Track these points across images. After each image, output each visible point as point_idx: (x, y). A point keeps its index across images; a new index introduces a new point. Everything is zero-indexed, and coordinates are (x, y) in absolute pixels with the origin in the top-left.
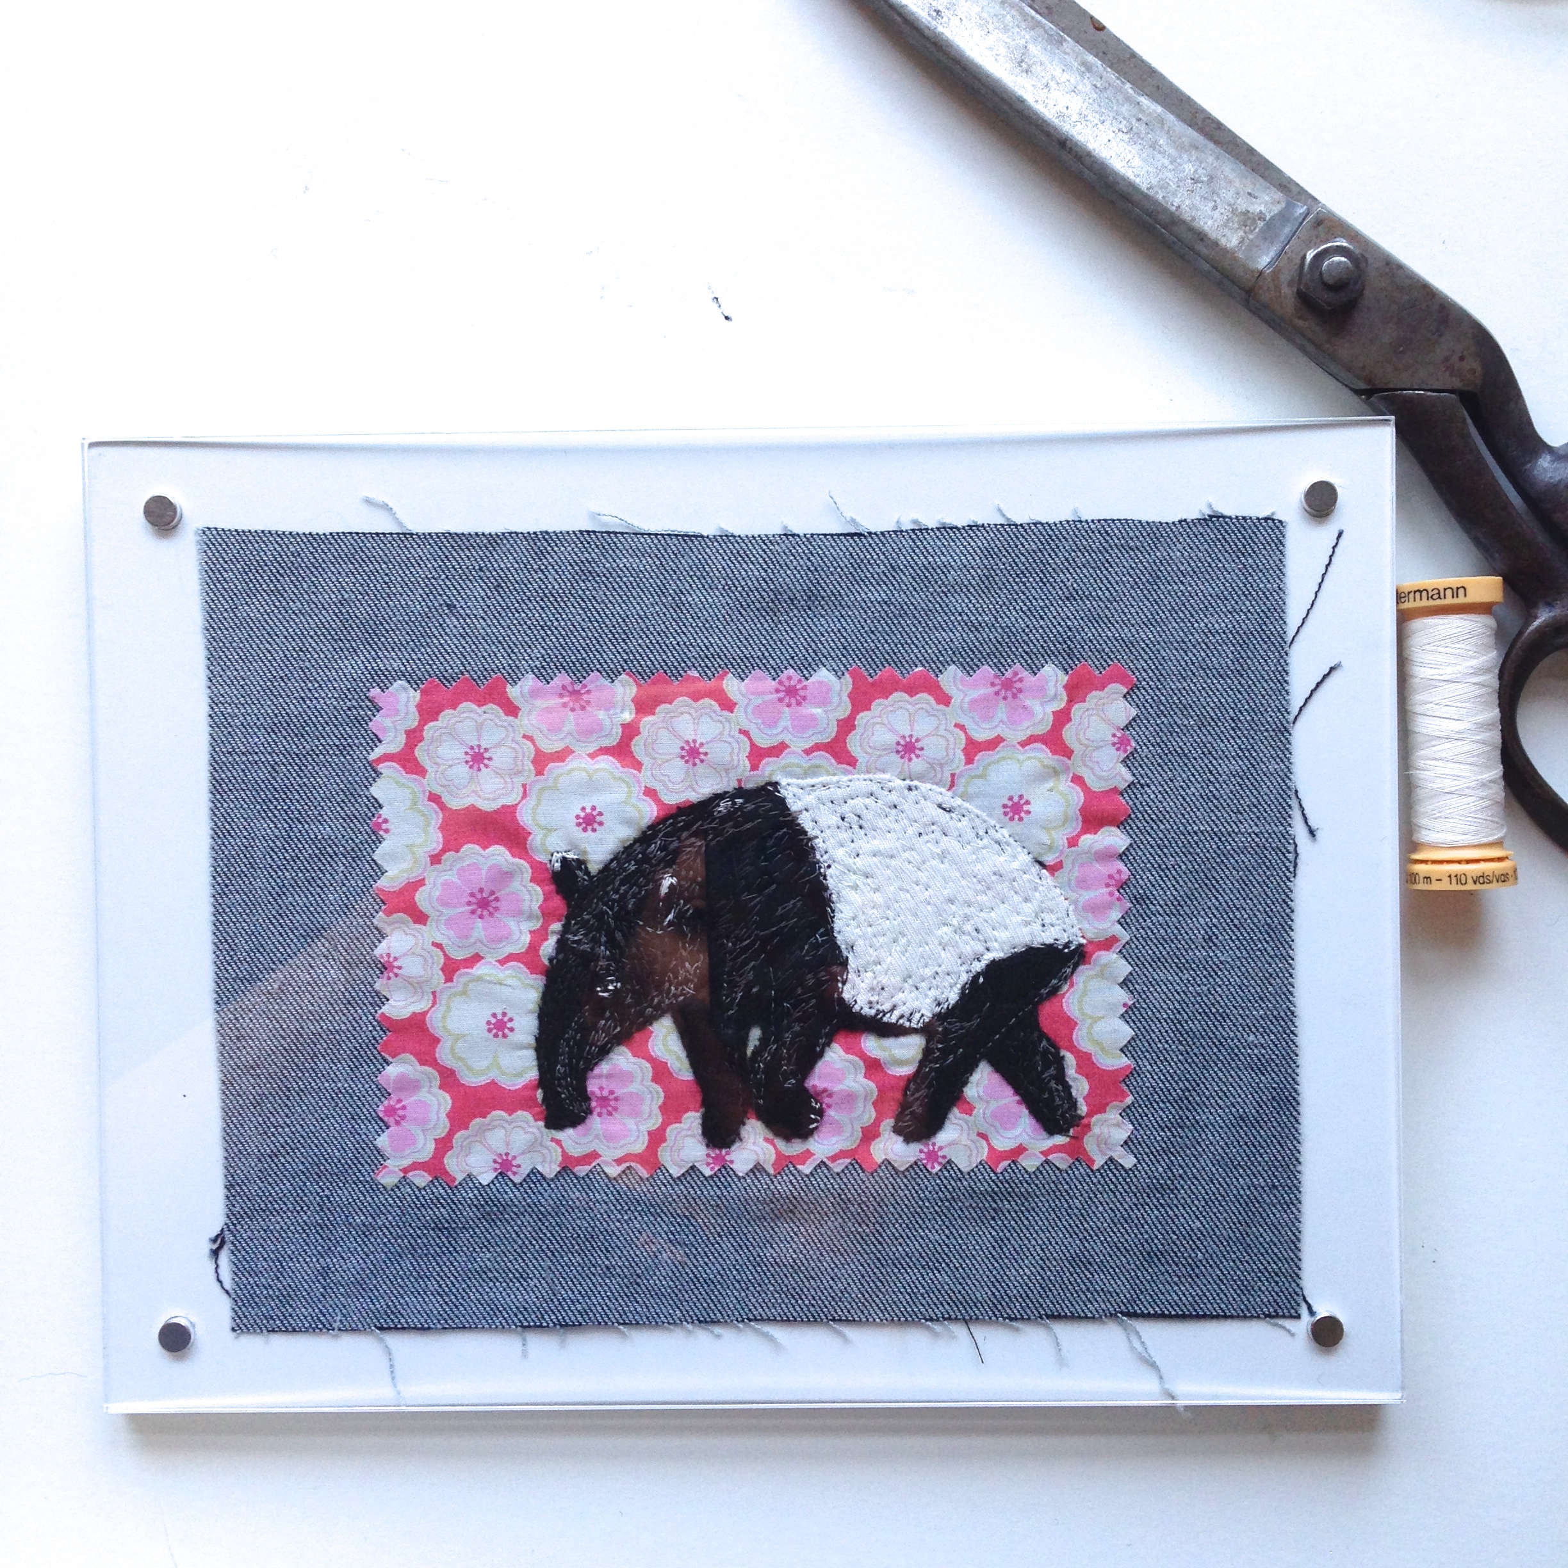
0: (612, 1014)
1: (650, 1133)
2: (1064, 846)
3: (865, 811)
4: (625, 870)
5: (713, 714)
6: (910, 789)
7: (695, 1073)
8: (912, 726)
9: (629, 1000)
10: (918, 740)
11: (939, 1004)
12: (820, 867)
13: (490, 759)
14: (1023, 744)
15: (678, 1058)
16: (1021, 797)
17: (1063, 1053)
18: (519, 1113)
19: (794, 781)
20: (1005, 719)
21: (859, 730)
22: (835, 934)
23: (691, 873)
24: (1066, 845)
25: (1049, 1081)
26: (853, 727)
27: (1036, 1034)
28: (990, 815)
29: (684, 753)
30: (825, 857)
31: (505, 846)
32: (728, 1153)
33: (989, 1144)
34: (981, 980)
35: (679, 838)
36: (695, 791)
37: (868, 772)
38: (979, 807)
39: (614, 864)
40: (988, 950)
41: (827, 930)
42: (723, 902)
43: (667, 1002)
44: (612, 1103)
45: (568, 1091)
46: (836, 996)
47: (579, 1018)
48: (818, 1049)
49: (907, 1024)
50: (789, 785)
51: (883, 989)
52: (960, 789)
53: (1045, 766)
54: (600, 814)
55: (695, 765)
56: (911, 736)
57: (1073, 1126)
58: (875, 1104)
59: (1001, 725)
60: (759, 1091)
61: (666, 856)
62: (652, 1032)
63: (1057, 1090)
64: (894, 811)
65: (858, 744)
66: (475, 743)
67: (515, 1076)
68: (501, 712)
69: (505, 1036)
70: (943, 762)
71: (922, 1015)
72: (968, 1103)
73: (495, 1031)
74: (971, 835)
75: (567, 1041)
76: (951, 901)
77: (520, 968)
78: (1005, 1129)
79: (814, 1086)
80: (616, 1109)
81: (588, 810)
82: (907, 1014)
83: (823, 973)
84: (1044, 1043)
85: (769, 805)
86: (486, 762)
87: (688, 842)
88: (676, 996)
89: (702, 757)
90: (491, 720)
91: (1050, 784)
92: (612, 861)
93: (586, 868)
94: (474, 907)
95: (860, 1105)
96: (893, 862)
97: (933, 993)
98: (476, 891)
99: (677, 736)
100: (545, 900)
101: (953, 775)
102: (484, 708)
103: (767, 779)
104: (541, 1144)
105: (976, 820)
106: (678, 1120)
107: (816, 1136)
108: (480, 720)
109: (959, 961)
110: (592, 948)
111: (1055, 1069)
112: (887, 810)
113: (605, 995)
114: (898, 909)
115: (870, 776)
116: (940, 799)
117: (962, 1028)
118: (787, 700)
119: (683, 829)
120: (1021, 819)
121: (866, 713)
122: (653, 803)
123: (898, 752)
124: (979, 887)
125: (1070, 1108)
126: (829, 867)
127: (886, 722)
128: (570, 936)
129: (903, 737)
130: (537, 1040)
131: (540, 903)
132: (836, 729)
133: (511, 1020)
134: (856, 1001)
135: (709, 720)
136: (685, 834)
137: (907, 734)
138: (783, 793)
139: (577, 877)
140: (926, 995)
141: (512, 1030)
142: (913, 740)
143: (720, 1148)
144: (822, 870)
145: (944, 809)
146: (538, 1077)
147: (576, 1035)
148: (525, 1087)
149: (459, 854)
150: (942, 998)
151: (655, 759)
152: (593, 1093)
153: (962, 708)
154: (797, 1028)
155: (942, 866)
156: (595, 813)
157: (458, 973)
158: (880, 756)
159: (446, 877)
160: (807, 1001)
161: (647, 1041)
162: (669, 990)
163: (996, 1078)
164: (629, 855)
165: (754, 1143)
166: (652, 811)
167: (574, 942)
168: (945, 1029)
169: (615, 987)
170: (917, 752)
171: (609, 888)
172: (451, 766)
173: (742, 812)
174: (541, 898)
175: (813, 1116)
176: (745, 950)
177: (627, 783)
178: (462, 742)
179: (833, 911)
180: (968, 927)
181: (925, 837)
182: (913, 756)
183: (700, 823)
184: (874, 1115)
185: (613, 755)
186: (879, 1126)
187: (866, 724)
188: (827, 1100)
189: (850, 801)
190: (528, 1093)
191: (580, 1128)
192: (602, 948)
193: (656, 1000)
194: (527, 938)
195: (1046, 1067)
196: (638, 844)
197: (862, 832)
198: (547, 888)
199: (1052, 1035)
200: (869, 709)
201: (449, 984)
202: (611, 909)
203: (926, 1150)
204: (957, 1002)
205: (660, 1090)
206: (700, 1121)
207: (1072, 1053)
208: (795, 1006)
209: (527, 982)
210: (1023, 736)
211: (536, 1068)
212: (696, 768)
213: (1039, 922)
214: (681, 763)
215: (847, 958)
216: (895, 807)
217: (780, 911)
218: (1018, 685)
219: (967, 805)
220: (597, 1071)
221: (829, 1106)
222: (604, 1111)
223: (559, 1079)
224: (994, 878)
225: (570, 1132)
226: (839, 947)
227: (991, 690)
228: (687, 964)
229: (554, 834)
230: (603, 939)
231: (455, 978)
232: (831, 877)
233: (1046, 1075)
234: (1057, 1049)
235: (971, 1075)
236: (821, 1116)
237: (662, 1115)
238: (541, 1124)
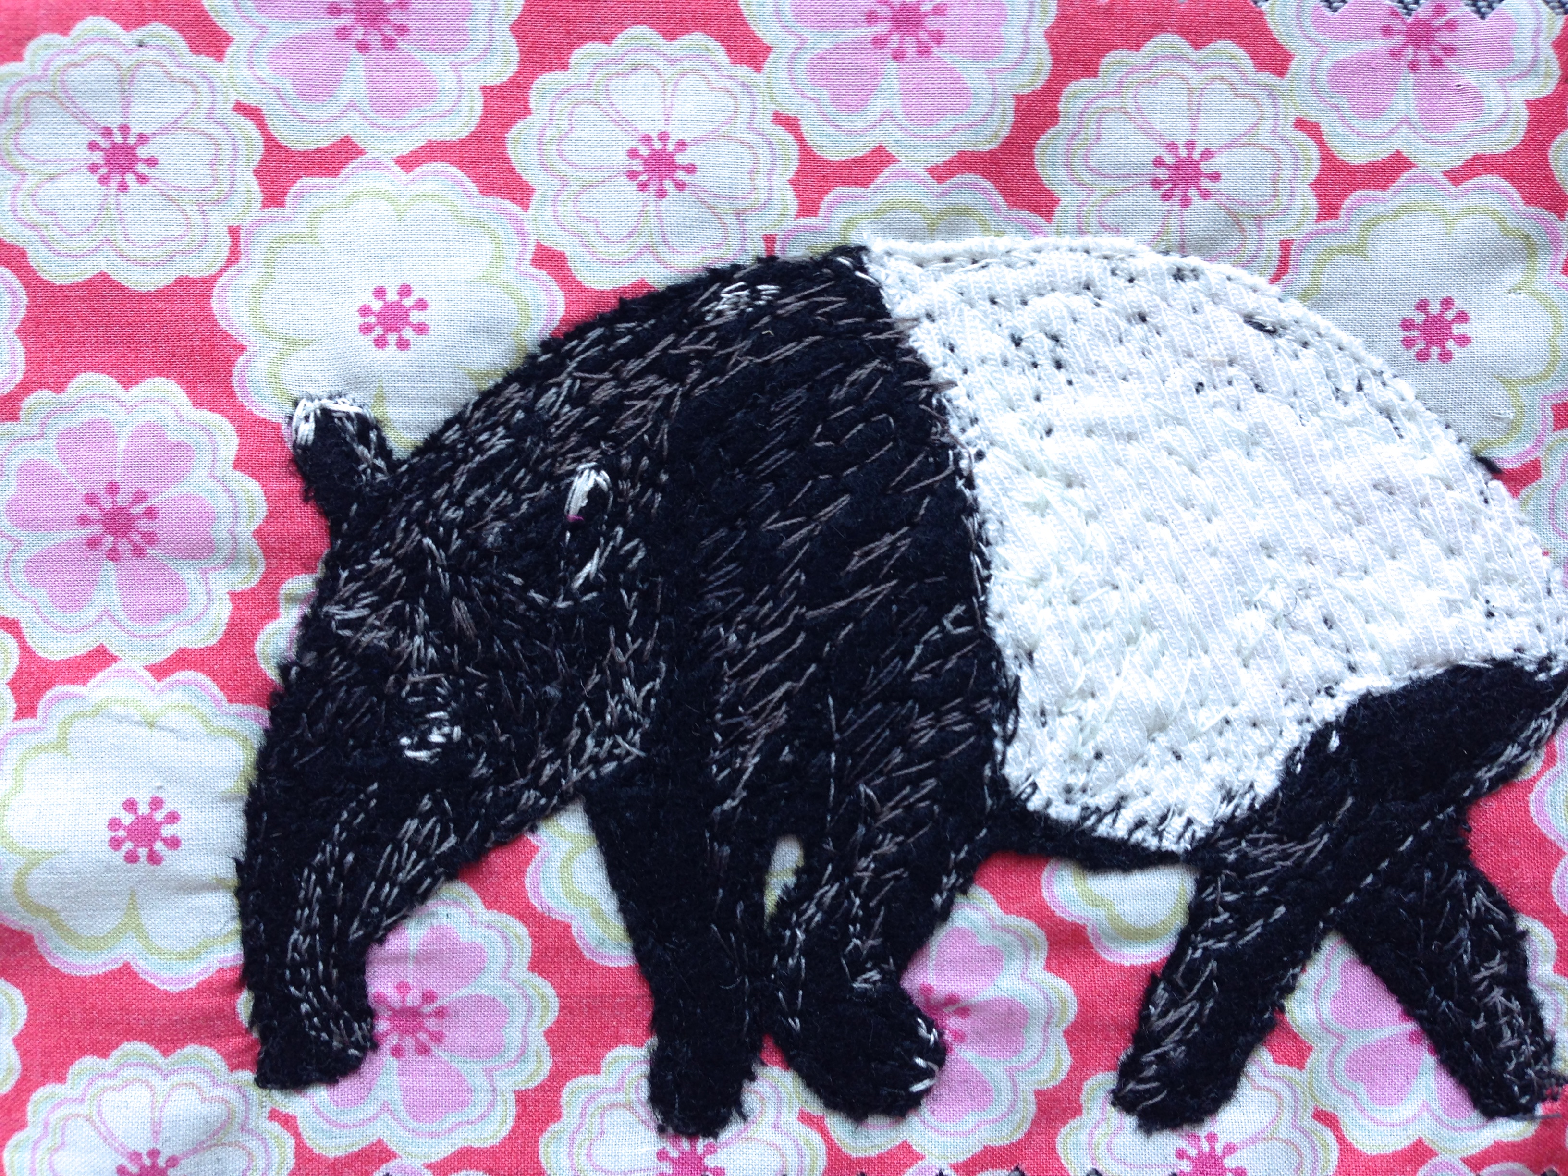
0: (437, 802)
1: (522, 1098)
2: (1544, 422)
3: (1071, 325)
4: (480, 449)
5: (710, 73)
6: (1179, 275)
7: (637, 951)
8: (1194, 119)
9: (481, 770)
10: (1207, 154)
11: (1229, 797)
12: (958, 457)
13: (152, 162)
14: (1457, 176)
15: (598, 914)
16: (1447, 303)
17: (1524, 922)
18: (190, 1049)
19: (901, 245)
20: (1415, 118)
21: (1065, 125)
22: (991, 621)
23: (645, 461)
24: (1551, 420)
25: (1490, 989)
26: (1053, 117)
27: (1461, 877)
28: (1370, 346)
29: (637, 165)
30: (972, 432)
31: (181, 379)
32: (710, 1150)
33: (1341, 1139)
34: (1335, 742)
35: (616, 373)
36: (659, 260)
37: (1081, 231)
38: (1344, 326)
39: (452, 435)
40: (1352, 668)
41: (970, 610)
42: (722, 533)
43: (575, 775)
44: (431, 1024)
45: (318, 994)
46: (987, 772)
47: (354, 815)
48: (938, 900)
49: (1152, 843)
50: (889, 254)
51: (1098, 756)
52: (1300, 278)
53: (1507, 232)
54: (422, 305)
55: (662, 194)
56: (1191, 145)
57: (1543, 1100)
58: (1070, 1035)
59: (1404, 129)
60: (791, 998)
61: (585, 417)
62: (535, 849)
63: (1508, 1011)
64: (1139, 330)
65: (1060, 160)
66: (114, 121)
67: (181, 957)
68: (181, 45)
69: (154, 859)
70: (1263, 210)
71: (1190, 822)
72: (1296, 1036)
73: (128, 846)
74: (1322, 391)
75: (322, 870)
76: (1267, 549)
77: (202, 686)
78: (1381, 1101)
79: (927, 990)
80: (438, 1038)
81: (392, 296)
82: (1152, 819)
83: (956, 715)
84: (1480, 896)
85: (839, 302)
86: (142, 168)
87: (639, 386)
88: (596, 762)
89: (681, 175)
90: (158, 64)
91: (1513, 276)
92: (448, 424)
93: (382, 440)
94: (96, 530)
95: (1034, 1037)
96: (1133, 451)
97: (1218, 769)
98: (100, 489)
99: (623, 123)
100: (272, 515)
101: (1286, 246)
102: (138, 34)
103: (837, 240)
104: (243, 1128)
105: (1337, 356)
106: (592, 1065)
107: (925, 1110)
108: (127, 61)
109: (1283, 695)
110: (393, 641)
111: (1503, 960)
112: (1123, 324)
113: (423, 755)
114: (1141, 564)
115: (1088, 240)
116: (1251, 303)
117: (1285, 856)
118: (894, 42)
119: (627, 353)
120: (1446, 356)
121: (1085, 83)
122: (554, 286)
123: (1156, 183)
124: (1336, 518)
125: (1536, 1057)
126: (980, 455)
127: (1131, 107)
128: (334, 609)
129: (1172, 146)
130: (240, 867)
131: (258, 522)
132: (1010, 119)
133: (173, 818)
134: (1034, 786)
135: (702, 87)
136: (634, 366)
137: (1181, 140)
138: (876, 272)
139: (359, 460)
140: (1199, 774)
141: (174, 843)
142: (1196, 156)
143: (693, 1137)
144: (963, 464)
145: (1261, 327)
146: (240, 962)
147: (343, 856)
148: (206, 987)
149: (64, 396)
150: (1237, 783)
151: (563, 178)
152: (381, 998)
153: (1313, 82)
154: (889, 847)
155: (1247, 465)
156: (408, 302)
157: (49, 694)
158: (1114, 193)
159: (32, 452)
160: (915, 781)
161: (522, 872)
162: (581, 746)
163: (1362, 976)
164: (490, 413)
165: (776, 1126)
166: (552, 305)
167: (346, 624)
168: (1243, 856)
169: (448, 736)
170: (1206, 184)
171: (441, 492)
172: (52, 178)
173: (776, 318)
174: (262, 509)
175: (920, 1061)
176: (767, 653)
177: (493, 235)
178: (82, 116)
179: (987, 564)
180: (1308, 613)
181: (1208, 391)
182: (1193, 193)
183: (670, 339)
184: (1067, 1060)
185: (460, 163)
186: (1079, 1090)
187: (1084, 111)
188: (953, 1023)
189: (1034, 301)
190: (218, 1001)
191: (346, 1086)
192: (418, 640)
193: (548, 771)
194: (223, 611)
195: (1483, 954)
196: (515, 386)
197: (1062, 376)
198: (275, 486)
199: (1497, 881)
200: (1095, 74)
201: (26, 723)
202: (443, 543)
203: (1192, 1152)
204: (1275, 793)
205: (549, 990)
206: (645, 1068)
207: (1547, 923)
208: (886, 793)
209: (217, 722)
210: (1457, 158)
211: (237, 939)
212: (664, 202)
213: (1480, 607)
214: (631, 187)
215: (1017, 679)
216: (1143, 319)
217: (855, 563)
218: (1444, 37)
219: (1314, 318)
220: (394, 943)
221: (960, 1037)
222: (409, 1042)
223: (295, 967)
224: (1375, 497)
225: (320, 1095)
226: (999, 652)
227: (1382, 44)
228: (627, 684)
229: (303, 352)
230: (422, 619)
231: (42, 705)
232: (986, 481)
233: (1484, 973)
234: (1510, 913)
235: (1303, 970)
236: (941, 1063)
237: (554, 1052)
238: (247, 1076)
